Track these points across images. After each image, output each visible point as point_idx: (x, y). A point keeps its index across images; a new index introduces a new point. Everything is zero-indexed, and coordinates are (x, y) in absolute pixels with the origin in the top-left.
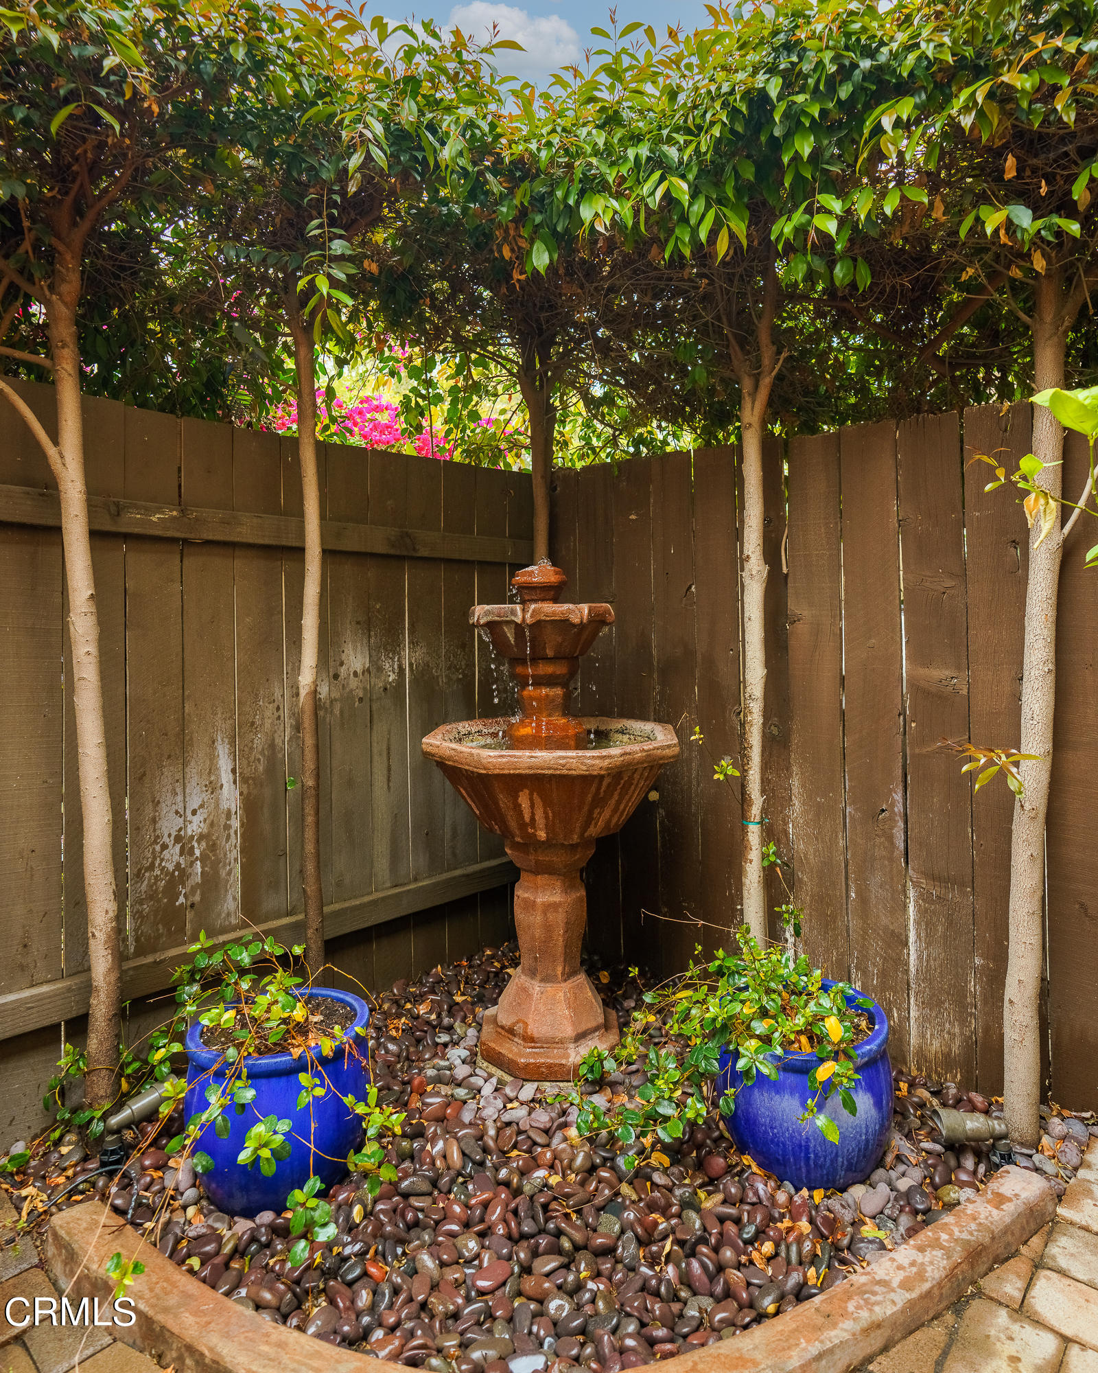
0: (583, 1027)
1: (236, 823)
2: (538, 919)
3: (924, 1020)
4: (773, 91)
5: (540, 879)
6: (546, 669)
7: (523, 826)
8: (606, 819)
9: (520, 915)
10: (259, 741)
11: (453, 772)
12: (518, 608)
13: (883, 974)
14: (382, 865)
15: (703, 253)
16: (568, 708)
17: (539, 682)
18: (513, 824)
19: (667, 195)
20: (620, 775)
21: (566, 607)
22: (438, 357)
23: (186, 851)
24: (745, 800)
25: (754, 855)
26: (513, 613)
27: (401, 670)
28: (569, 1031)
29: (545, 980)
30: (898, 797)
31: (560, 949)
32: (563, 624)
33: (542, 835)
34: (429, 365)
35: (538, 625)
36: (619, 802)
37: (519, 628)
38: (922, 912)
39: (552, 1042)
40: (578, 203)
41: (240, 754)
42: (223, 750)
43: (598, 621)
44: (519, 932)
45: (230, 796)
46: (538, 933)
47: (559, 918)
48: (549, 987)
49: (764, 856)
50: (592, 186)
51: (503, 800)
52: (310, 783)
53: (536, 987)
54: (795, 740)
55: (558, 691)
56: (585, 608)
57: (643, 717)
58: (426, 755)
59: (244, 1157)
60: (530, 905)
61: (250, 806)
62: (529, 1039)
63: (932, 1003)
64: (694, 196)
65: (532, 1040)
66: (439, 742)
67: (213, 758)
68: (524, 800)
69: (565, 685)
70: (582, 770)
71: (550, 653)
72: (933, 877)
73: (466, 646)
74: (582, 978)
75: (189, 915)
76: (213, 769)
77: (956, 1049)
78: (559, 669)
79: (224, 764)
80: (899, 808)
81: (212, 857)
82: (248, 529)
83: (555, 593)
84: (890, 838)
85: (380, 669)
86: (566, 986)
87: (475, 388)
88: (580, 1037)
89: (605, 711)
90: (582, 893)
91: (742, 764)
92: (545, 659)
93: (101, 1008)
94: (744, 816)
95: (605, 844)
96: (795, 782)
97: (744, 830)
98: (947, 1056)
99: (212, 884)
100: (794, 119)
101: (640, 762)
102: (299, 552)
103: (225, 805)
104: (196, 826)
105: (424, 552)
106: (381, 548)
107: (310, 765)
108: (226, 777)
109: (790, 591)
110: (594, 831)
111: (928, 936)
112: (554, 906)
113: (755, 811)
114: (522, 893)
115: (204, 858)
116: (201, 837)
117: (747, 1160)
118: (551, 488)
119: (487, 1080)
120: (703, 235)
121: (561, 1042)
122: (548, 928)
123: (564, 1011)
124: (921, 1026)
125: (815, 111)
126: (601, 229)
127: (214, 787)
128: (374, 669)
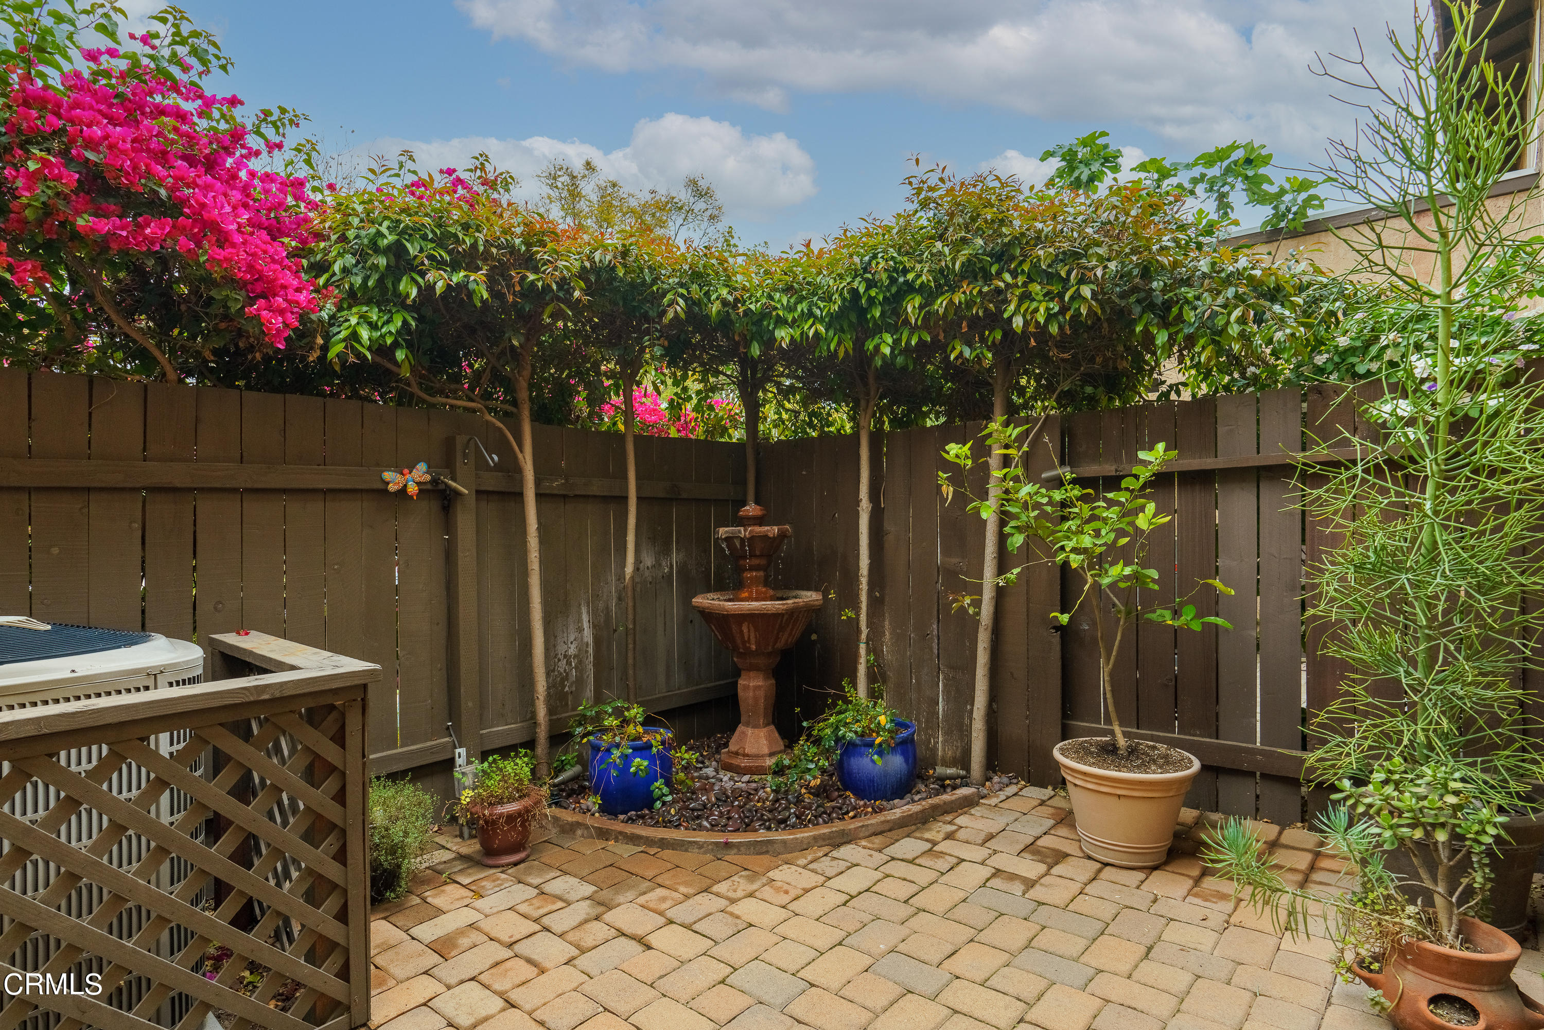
0: (774, 750)
1: (591, 650)
2: (751, 694)
3: (945, 742)
4: (862, 290)
5: (752, 674)
6: (756, 562)
7: (744, 642)
8: (785, 640)
9: (741, 693)
10: (601, 605)
11: (707, 615)
12: (742, 529)
13: (927, 722)
14: (662, 678)
15: (834, 355)
16: (766, 584)
17: (752, 569)
18: (739, 641)
19: (816, 332)
20: (792, 613)
21: (766, 528)
22: (690, 373)
23: (569, 663)
24: (859, 631)
25: (863, 660)
26: (740, 532)
27: (672, 566)
28: (766, 751)
29: (754, 727)
30: (935, 626)
31: (762, 711)
32: (765, 537)
33: (754, 647)
34: (685, 377)
35: (752, 539)
36: (792, 630)
37: (742, 540)
38: (945, 686)
39: (757, 756)
40: (774, 329)
41: (594, 613)
42: (584, 610)
43: (782, 536)
44: (741, 703)
45: (588, 635)
46: (751, 701)
47: (761, 694)
48: (756, 731)
49: (868, 661)
50: (781, 322)
51: (734, 628)
52: (631, 626)
53: (750, 731)
54: (887, 599)
55: (761, 573)
56: (776, 529)
57: (808, 589)
58: (694, 607)
59: (632, 770)
60: (746, 688)
61: (597, 641)
62: (746, 755)
63: (947, 733)
64: (827, 330)
65: (748, 755)
66: (702, 600)
67: (580, 614)
68: (745, 629)
69: (765, 570)
70: (774, 611)
71: (758, 553)
72: (951, 667)
73: (707, 551)
74: (772, 727)
75: (570, 697)
76: (580, 620)
77: (958, 754)
78: (763, 562)
79: (585, 617)
80: (935, 632)
81: (580, 667)
82: (597, 487)
83: (760, 521)
84: (931, 649)
85: (660, 565)
86: (765, 730)
87: (714, 389)
88: (771, 755)
89: (788, 587)
90: (773, 681)
91: (857, 608)
92: (756, 556)
93: (542, 734)
94: (858, 640)
95: (785, 653)
96: (887, 623)
97: (858, 647)
98: (954, 758)
99: (580, 682)
100: (871, 300)
101: (802, 607)
102: (625, 499)
103: (585, 640)
104: (572, 650)
105: (684, 496)
106: (661, 494)
107: (631, 617)
108: (586, 625)
109: (886, 517)
110: (780, 645)
111: (947, 700)
112: (759, 687)
113: (864, 636)
114: (741, 682)
115: (576, 668)
116: (575, 656)
117: (848, 793)
118: (757, 453)
119: (726, 777)
120: (832, 347)
121: (763, 756)
122: (756, 699)
123: (764, 742)
124: (944, 745)
125: (881, 298)
126: (784, 346)
127: (580, 630)
128: (657, 565)
